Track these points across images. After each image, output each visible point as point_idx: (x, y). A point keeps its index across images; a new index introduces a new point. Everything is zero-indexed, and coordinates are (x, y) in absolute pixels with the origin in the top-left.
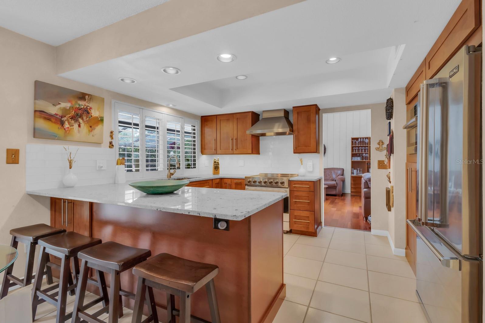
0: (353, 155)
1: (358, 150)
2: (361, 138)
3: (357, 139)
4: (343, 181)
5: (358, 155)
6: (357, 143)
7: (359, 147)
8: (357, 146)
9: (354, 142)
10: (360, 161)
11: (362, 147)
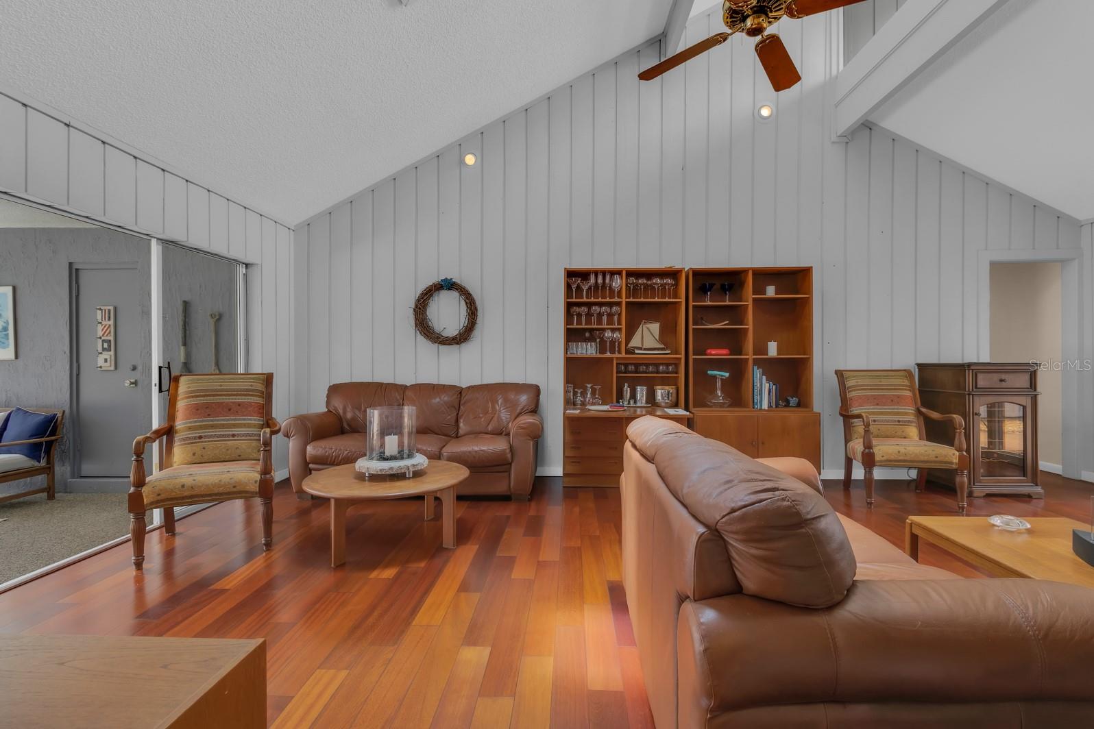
0: (573, 335)
1: (589, 315)
2: (596, 273)
3: (584, 275)
4: (537, 436)
5: (587, 334)
6: (585, 288)
7: (589, 305)
8: (585, 300)
9: (574, 286)
10: (594, 356)
11: (601, 304)
